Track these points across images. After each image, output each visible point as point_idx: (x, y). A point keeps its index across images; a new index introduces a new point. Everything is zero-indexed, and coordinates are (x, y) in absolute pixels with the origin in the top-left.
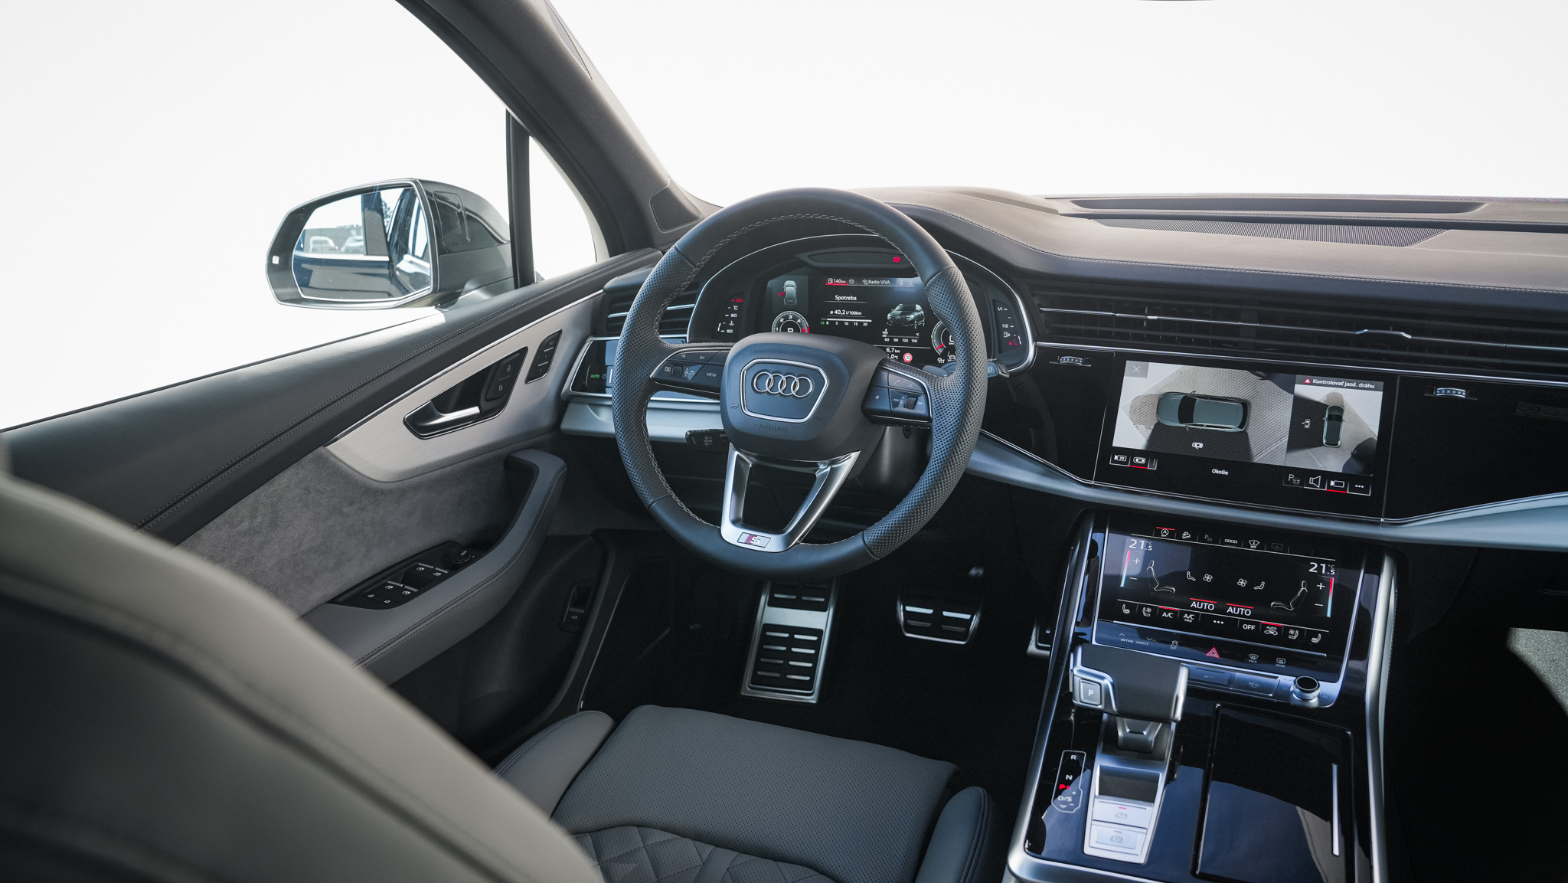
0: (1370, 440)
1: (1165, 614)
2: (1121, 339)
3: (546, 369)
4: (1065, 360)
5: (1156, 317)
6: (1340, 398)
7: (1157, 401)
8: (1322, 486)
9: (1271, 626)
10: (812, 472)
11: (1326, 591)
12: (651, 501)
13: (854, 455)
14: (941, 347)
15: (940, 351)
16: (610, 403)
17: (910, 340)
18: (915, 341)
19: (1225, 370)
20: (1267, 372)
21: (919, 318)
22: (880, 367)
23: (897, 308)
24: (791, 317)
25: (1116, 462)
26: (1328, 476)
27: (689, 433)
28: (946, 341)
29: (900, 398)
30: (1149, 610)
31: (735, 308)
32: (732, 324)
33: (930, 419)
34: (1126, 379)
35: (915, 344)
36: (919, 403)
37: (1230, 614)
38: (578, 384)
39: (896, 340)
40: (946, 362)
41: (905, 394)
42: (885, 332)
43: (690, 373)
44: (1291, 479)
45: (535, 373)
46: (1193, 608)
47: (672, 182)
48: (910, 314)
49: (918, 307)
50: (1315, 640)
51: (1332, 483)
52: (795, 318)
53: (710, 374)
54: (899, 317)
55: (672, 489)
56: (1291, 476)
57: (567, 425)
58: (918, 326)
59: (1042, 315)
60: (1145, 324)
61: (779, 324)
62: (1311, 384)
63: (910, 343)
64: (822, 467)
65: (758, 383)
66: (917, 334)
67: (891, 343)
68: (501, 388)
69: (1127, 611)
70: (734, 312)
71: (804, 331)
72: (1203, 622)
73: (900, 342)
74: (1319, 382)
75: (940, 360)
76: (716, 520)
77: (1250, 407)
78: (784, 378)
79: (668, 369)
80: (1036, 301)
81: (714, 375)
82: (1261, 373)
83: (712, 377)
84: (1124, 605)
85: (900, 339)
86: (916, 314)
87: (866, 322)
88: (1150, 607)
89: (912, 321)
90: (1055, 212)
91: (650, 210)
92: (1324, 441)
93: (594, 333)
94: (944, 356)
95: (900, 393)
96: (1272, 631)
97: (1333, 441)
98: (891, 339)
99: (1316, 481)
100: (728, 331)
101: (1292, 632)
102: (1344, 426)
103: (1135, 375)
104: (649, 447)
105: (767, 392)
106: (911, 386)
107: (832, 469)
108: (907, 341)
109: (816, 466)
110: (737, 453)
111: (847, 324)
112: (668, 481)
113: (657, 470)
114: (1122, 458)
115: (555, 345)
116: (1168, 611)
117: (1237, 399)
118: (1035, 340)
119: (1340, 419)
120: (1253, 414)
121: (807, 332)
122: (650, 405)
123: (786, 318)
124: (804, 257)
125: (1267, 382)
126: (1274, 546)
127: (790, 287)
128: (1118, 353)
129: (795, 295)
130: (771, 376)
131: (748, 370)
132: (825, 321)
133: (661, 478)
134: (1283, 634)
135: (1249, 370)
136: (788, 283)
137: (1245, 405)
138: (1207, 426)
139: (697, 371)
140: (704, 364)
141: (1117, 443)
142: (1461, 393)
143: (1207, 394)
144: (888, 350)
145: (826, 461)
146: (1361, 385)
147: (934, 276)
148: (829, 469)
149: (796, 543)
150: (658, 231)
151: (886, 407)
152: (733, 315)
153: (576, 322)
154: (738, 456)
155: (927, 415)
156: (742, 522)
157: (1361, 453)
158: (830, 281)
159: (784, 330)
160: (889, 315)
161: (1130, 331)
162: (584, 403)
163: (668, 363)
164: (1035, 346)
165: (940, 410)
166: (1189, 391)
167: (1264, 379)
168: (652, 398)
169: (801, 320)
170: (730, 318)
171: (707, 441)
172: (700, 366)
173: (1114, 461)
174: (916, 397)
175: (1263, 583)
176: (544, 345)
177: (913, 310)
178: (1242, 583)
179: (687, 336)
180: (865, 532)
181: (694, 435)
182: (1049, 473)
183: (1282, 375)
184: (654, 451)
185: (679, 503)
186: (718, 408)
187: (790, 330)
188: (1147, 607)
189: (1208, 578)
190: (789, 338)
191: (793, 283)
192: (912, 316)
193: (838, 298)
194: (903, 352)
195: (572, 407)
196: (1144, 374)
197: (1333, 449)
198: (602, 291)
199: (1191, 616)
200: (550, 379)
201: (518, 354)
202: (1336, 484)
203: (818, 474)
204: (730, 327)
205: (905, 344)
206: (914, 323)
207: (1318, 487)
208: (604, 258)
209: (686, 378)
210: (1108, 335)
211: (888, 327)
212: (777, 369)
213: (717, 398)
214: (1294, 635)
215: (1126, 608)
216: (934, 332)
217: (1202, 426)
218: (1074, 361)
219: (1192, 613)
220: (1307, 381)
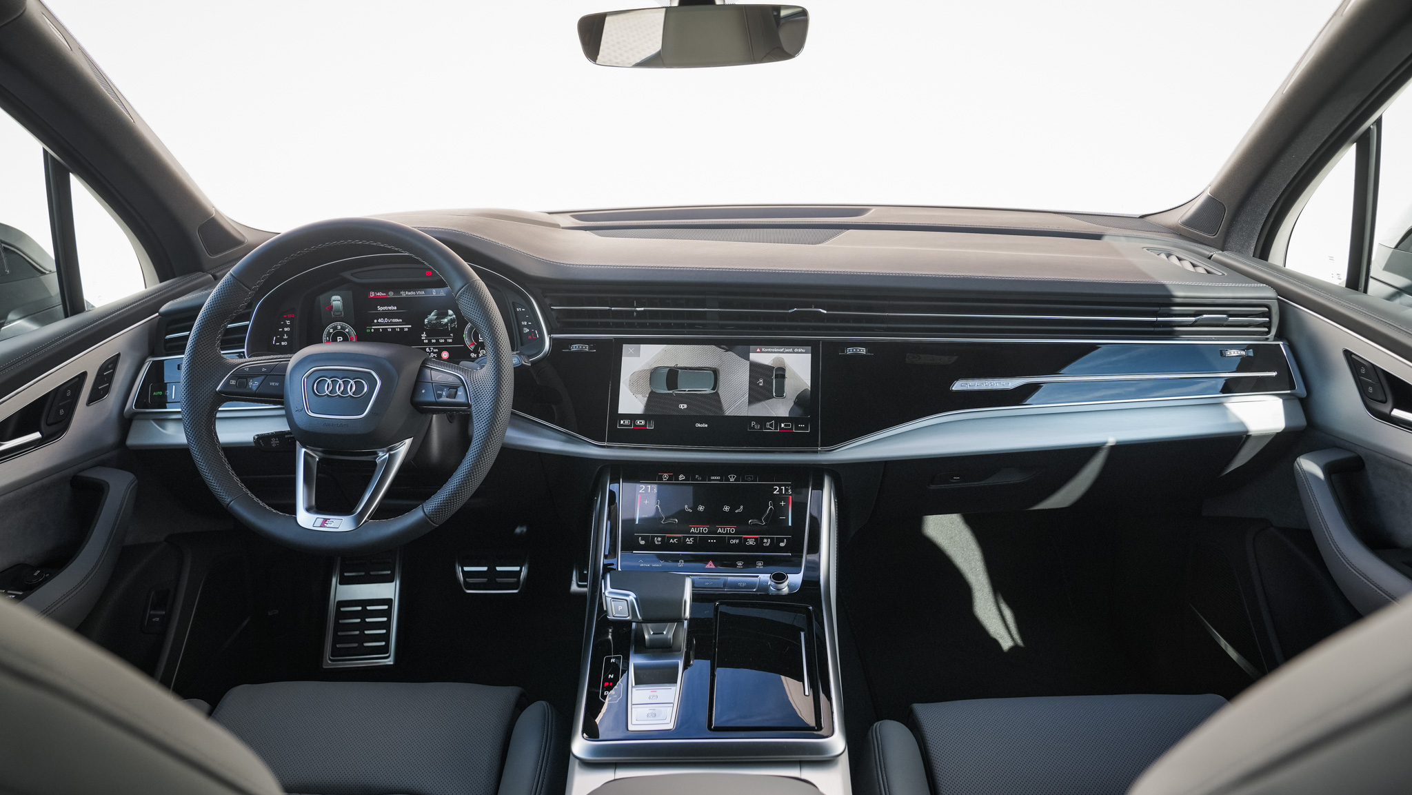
0: (806, 390)
1: (671, 541)
2: (618, 328)
3: (107, 391)
4: (575, 348)
5: (642, 309)
6: (782, 361)
7: (649, 375)
8: (776, 428)
9: (750, 538)
10: (373, 460)
11: (786, 506)
12: (229, 500)
13: (408, 442)
14: (473, 344)
15: (472, 348)
16: (179, 416)
17: (446, 340)
18: (451, 341)
20: (728, 345)
21: (452, 321)
22: (423, 366)
23: (433, 314)
24: (339, 327)
25: (623, 425)
26: (779, 420)
27: (256, 437)
28: (476, 338)
29: (442, 390)
30: (659, 539)
31: (288, 322)
32: (285, 337)
33: (469, 406)
34: (624, 359)
35: (450, 343)
36: (459, 393)
37: (719, 533)
38: (140, 402)
39: (434, 341)
40: (478, 356)
41: (446, 386)
42: (424, 335)
43: (254, 384)
44: (753, 425)
45: (96, 396)
46: (692, 533)
47: (216, 211)
48: (444, 318)
49: (450, 312)
50: (782, 544)
51: (783, 425)
52: (343, 328)
53: (273, 384)
54: (434, 322)
55: (247, 487)
56: (753, 423)
57: (133, 440)
58: (451, 328)
59: (553, 312)
60: (635, 314)
61: (329, 334)
62: (761, 352)
63: (446, 343)
64: (381, 454)
65: (319, 388)
66: (452, 335)
67: (430, 343)
68: (62, 412)
69: (642, 542)
70: (287, 326)
71: (352, 339)
72: (701, 544)
73: (438, 343)
74: (767, 350)
75: (473, 355)
76: (292, 510)
77: (719, 374)
78: (340, 381)
79: (233, 382)
80: (548, 301)
81: (277, 384)
82: (725, 346)
83: (275, 386)
84: (640, 538)
85: (437, 340)
86: (449, 318)
87: (406, 327)
88: (660, 536)
89: (446, 324)
90: (557, 226)
91: (197, 239)
92: (774, 394)
93: (153, 353)
94: (476, 351)
95: (442, 386)
96: (751, 542)
97: (780, 394)
98: (430, 341)
99: (771, 425)
100: (283, 343)
101: (765, 541)
102: (787, 382)
103: (631, 355)
104: (221, 453)
105: (327, 394)
106: (451, 379)
107: (390, 455)
108: (443, 341)
109: (376, 453)
110: (304, 450)
111: (390, 330)
112: (242, 481)
113: (231, 472)
114: (627, 422)
115: (114, 368)
116: (673, 538)
117: (709, 368)
118: (549, 333)
119: (783, 377)
120: (722, 378)
121: (354, 340)
122: (218, 415)
123: (335, 328)
124: (347, 275)
125: (730, 353)
126: (747, 477)
127: (336, 301)
128: (616, 339)
129: (341, 308)
130: (329, 381)
131: (308, 377)
132: (371, 329)
133: (236, 478)
134: (759, 543)
135: (716, 345)
136: (334, 298)
137: (715, 372)
138: (689, 391)
139: (260, 382)
140: (266, 375)
141: (621, 410)
142: (863, 351)
143: (687, 366)
144: (427, 350)
145: (385, 449)
146: (796, 350)
147: (462, 288)
148: (387, 455)
149: (365, 521)
150: (207, 257)
151: (432, 398)
152: (286, 329)
153: (133, 344)
154: (305, 452)
155: (466, 402)
156: (315, 509)
157: (800, 401)
158: (372, 294)
159: (334, 340)
160: (426, 320)
161: (625, 321)
162: (148, 419)
163: (233, 377)
164: (550, 338)
165: (476, 397)
166: (672, 365)
167: (728, 351)
168: (220, 409)
169: (348, 329)
170: (284, 332)
171: (274, 442)
172: (263, 377)
173: (621, 425)
174: (456, 388)
175: (742, 507)
176: (103, 368)
177: (446, 315)
178: (726, 509)
179: (245, 350)
180: (424, 505)
181: (261, 439)
182: (571, 440)
183: (740, 347)
184: (226, 456)
185: (256, 499)
186: (283, 412)
187: (340, 339)
188: (657, 537)
189: (701, 508)
190: (339, 347)
191: (339, 298)
192: (446, 320)
193: (380, 308)
194: (441, 350)
195: (135, 424)
196: (637, 354)
197: (780, 400)
198: (157, 314)
199: (691, 539)
200: (111, 400)
201: (77, 379)
202: (785, 425)
203: (378, 461)
204: (284, 340)
205: (442, 344)
206: (447, 325)
207: (773, 429)
208: (155, 285)
209: (251, 389)
210: (607, 325)
211: (425, 330)
212: (334, 375)
213: (282, 403)
214: (767, 542)
215: (642, 540)
216: (466, 332)
217: (685, 391)
218: (582, 348)
219: (692, 537)
220: (758, 350)
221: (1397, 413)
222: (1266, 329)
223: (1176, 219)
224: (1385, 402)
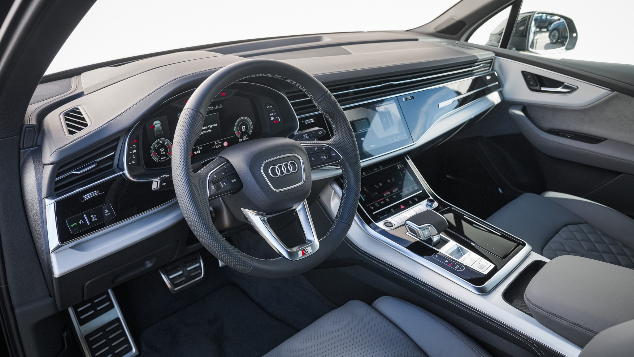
1: (382, 203)
4: (307, 122)
6: (388, 109)
8: (397, 139)
9: (405, 190)
15: (239, 136)
24: (161, 142)
26: (397, 135)
28: (241, 130)
30: (377, 204)
31: (134, 146)
32: (134, 157)
33: (341, 159)
35: (228, 136)
37: (394, 192)
40: (243, 140)
43: (224, 185)
44: (390, 140)
46: (386, 196)
50: (416, 188)
51: (399, 137)
52: (163, 142)
53: (233, 181)
61: (155, 149)
62: (379, 106)
69: (372, 208)
70: (134, 149)
72: (392, 200)
74: (381, 105)
75: (240, 140)
78: (283, 165)
79: (213, 187)
81: (236, 179)
82: (366, 107)
84: (370, 206)
88: (377, 202)
92: (391, 124)
94: (242, 138)
97: (393, 124)
99: (395, 138)
100: (133, 162)
101: (410, 189)
102: (392, 117)
105: (280, 176)
116: (381, 201)
117: (363, 118)
119: (390, 115)
123: (158, 143)
125: (370, 110)
129: (161, 128)
130: (277, 167)
134: (408, 191)
136: (155, 123)
138: (362, 131)
139: (226, 181)
140: (226, 176)
143: (356, 119)
144: (216, 143)
146: (390, 103)
147: (323, 96)
152: (134, 152)
159: (159, 151)
163: (211, 184)
164: (298, 118)
169: (166, 142)
170: (133, 154)
175: (393, 178)
178: (389, 181)
183: (372, 105)
187: (162, 150)
189: (381, 184)
191: (158, 122)
194: (223, 142)
197: (394, 126)
202: (400, 137)
204: (133, 160)
215: (372, 207)
216: (235, 127)
217: (360, 131)
219: (387, 198)
221: (543, 89)
222: (488, 68)
223: (432, 29)
224: (537, 86)
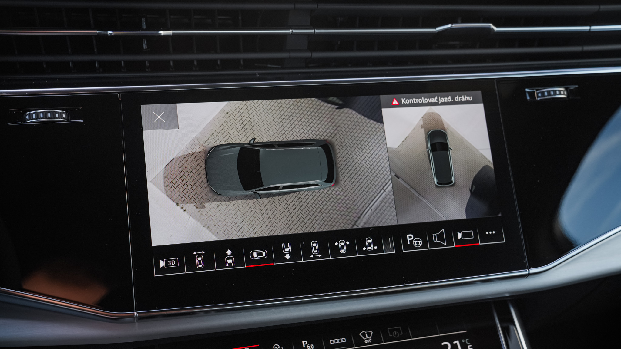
0: (486, 168)
4: (35, 117)
5: (171, 32)
6: (437, 119)
7: (203, 162)
8: (450, 243)
19: (287, 101)
20: (341, 97)
25: (163, 270)
34: (146, 134)
44: (411, 241)
51: (460, 236)
56: (410, 237)
60: (145, 46)
62: (400, 105)
74: (409, 101)
77: (334, 150)
82: (335, 99)
97: (446, 180)
99: (440, 237)
102: (453, 155)
103: (160, 126)
114: (172, 263)
117: (314, 140)
119: (445, 147)
120: (341, 159)
125: (346, 110)
126: (392, 331)
128: (125, 95)
135: (316, 97)
137: (327, 149)
138: (285, 188)
142: (562, 93)
143: (273, 139)
146: (457, 99)
157: (481, 188)
161: (123, 58)
166: (245, 139)
167: (341, 107)
173: (160, 270)
183: (362, 99)
196: (173, 122)
197: (448, 190)
202: (464, 235)
207: (445, 245)
218: (53, 116)
220: (395, 102)
